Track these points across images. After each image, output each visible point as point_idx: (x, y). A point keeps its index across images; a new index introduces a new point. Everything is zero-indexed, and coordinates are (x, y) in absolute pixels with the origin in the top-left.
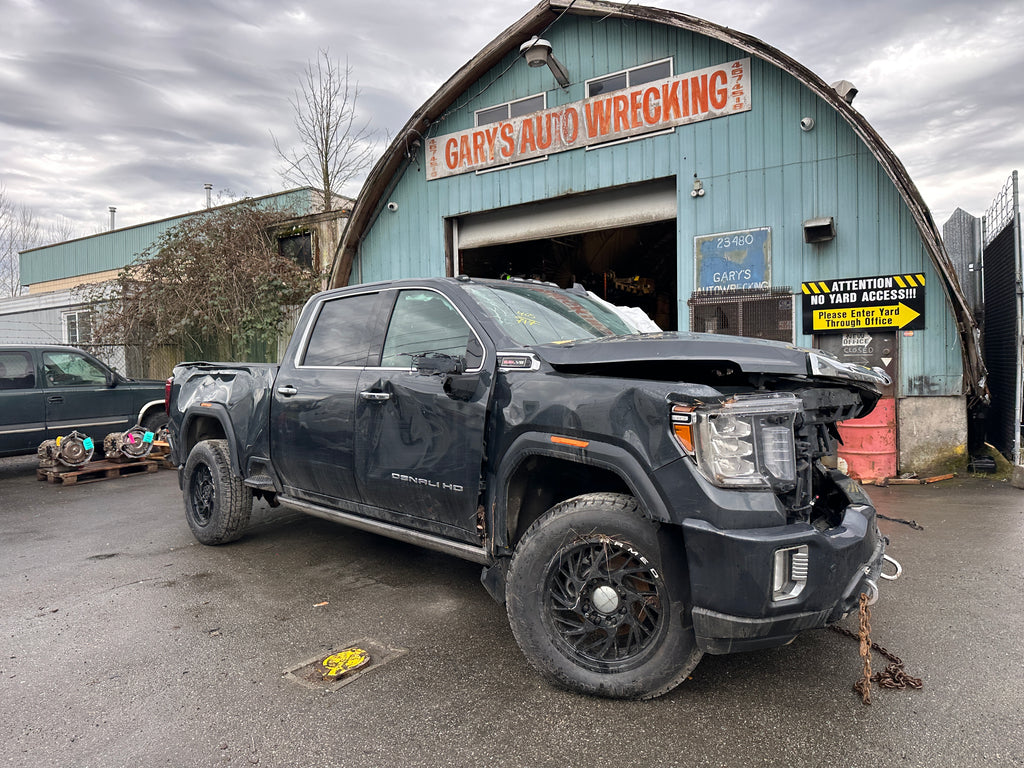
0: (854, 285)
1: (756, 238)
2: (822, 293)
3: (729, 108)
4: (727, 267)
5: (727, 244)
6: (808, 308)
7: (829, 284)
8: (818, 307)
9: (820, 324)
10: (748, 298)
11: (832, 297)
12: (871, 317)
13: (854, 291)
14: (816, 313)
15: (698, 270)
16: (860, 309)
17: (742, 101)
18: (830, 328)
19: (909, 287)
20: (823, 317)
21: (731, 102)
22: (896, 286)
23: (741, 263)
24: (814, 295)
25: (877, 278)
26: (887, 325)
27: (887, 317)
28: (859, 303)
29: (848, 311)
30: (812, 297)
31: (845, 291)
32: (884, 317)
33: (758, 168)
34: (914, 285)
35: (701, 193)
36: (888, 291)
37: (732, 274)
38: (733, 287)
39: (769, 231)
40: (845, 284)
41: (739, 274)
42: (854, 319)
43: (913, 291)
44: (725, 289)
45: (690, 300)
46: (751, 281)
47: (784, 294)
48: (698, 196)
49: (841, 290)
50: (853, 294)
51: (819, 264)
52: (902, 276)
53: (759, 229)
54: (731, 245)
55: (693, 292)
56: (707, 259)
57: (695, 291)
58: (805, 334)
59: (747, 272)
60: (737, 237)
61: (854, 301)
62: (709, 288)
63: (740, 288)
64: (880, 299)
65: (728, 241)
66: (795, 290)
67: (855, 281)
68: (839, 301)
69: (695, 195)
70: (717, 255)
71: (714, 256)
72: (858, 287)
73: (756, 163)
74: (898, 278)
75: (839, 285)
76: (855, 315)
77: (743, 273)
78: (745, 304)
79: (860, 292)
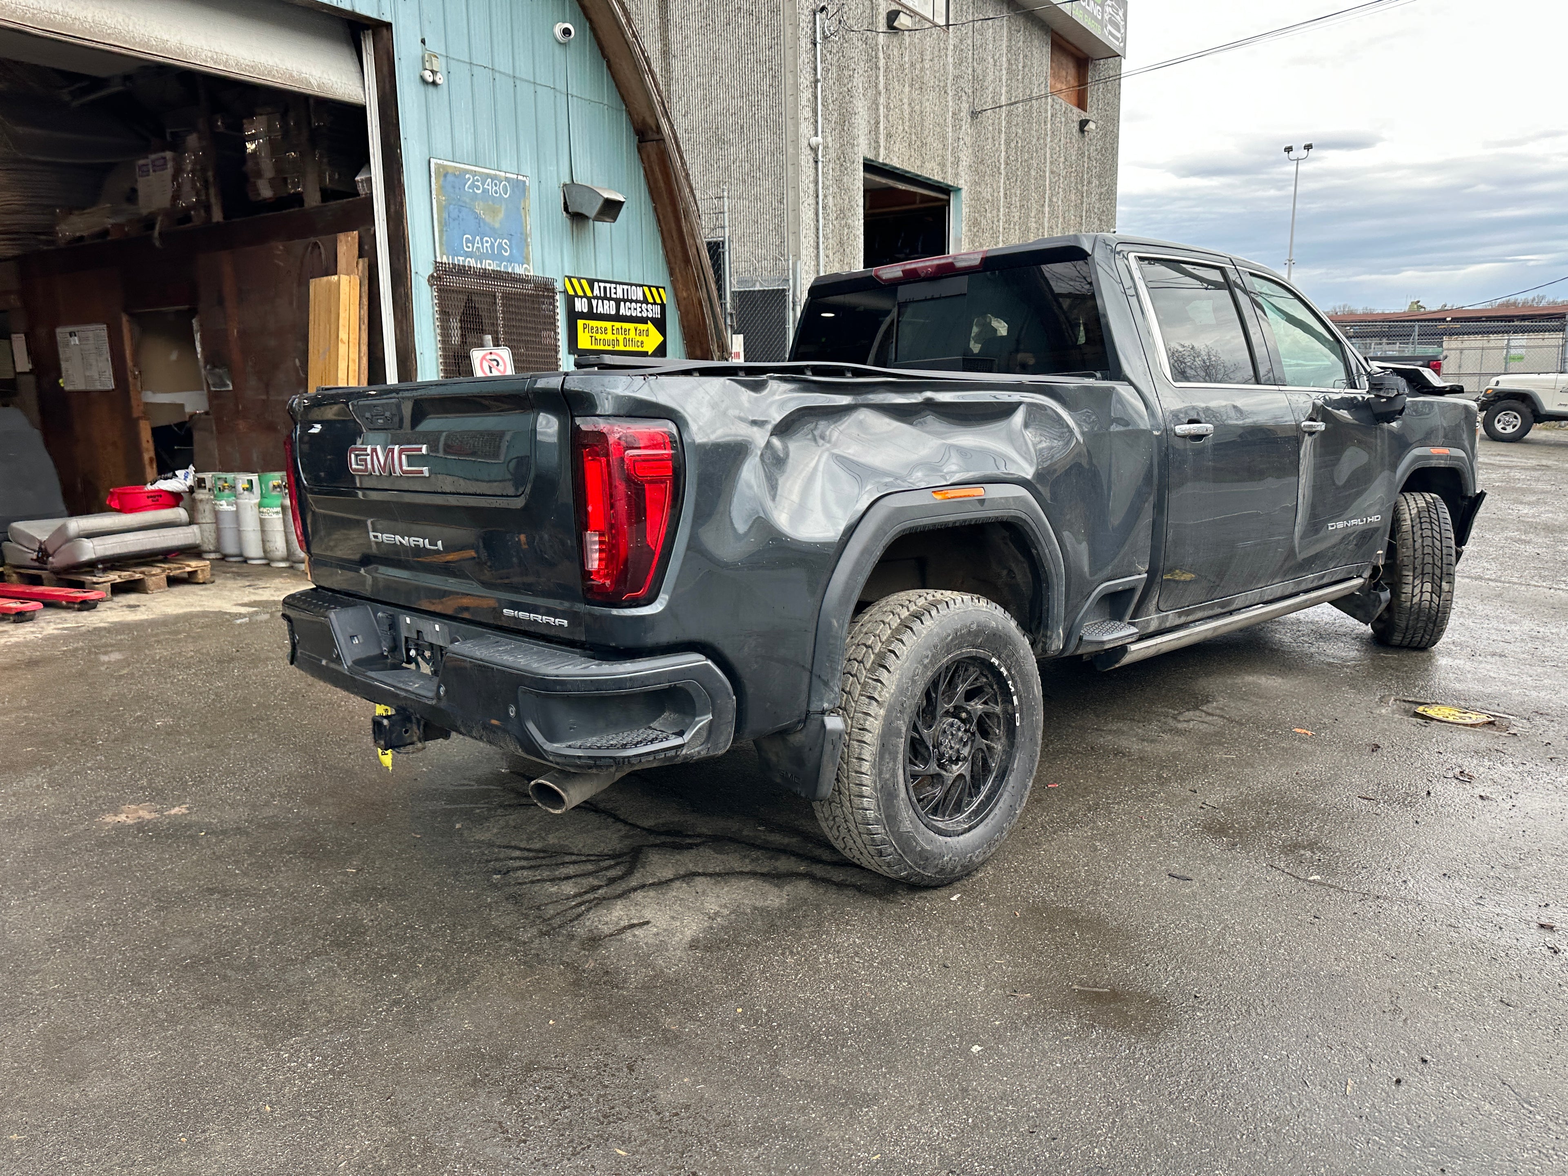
0: (613, 291)
1: (513, 191)
2: (585, 296)
4: (481, 229)
5: (478, 188)
6: (573, 317)
7: (591, 283)
8: (582, 316)
9: (584, 342)
10: (509, 287)
11: (594, 302)
12: (627, 337)
13: (613, 299)
14: (580, 323)
15: (439, 222)
16: (618, 325)
18: (593, 347)
19: (655, 303)
20: (586, 330)
22: (645, 301)
23: (497, 225)
24: (578, 297)
25: (631, 285)
26: (640, 348)
27: (641, 338)
28: (617, 318)
29: (608, 324)
30: (576, 299)
31: (605, 298)
32: (638, 338)
33: (507, 72)
34: (658, 301)
35: (440, 78)
36: (639, 305)
37: (487, 242)
38: (490, 265)
39: (527, 184)
40: (605, 288)
41: (496, 245)
42: (614, 337)
43: (657, 309)
44: (479, 266)
45: (432, 276)
46: (510, 260)
47: (548, 290)
48: (434, 83)
49: (602, 295)
50: (612, 303)
51: (578, 253)
52: (649, 287)
53: (515, 176)
54: (483, 191)
55: (436, 262)
56: (451, 206)
57: (439, 260)
58: (570, 353)
59: (506, 243)
60: (489, 180)
61: (613, 312)
62: (459, 260)
63: (499, 269)
64: (634, 315)
65: (479, 184)
66: (559, 286)
67: (613, 286)
68: (600, 310)
69: (430, 80)
70: (465, 202)
71: (461, 203)
72: (615, 293)
73: (503, 64)
74: (646, 289)
75: (600, 287)
76: (615, 332)
77: (500, 244)
78: (506, 296)
79: (618, 301)
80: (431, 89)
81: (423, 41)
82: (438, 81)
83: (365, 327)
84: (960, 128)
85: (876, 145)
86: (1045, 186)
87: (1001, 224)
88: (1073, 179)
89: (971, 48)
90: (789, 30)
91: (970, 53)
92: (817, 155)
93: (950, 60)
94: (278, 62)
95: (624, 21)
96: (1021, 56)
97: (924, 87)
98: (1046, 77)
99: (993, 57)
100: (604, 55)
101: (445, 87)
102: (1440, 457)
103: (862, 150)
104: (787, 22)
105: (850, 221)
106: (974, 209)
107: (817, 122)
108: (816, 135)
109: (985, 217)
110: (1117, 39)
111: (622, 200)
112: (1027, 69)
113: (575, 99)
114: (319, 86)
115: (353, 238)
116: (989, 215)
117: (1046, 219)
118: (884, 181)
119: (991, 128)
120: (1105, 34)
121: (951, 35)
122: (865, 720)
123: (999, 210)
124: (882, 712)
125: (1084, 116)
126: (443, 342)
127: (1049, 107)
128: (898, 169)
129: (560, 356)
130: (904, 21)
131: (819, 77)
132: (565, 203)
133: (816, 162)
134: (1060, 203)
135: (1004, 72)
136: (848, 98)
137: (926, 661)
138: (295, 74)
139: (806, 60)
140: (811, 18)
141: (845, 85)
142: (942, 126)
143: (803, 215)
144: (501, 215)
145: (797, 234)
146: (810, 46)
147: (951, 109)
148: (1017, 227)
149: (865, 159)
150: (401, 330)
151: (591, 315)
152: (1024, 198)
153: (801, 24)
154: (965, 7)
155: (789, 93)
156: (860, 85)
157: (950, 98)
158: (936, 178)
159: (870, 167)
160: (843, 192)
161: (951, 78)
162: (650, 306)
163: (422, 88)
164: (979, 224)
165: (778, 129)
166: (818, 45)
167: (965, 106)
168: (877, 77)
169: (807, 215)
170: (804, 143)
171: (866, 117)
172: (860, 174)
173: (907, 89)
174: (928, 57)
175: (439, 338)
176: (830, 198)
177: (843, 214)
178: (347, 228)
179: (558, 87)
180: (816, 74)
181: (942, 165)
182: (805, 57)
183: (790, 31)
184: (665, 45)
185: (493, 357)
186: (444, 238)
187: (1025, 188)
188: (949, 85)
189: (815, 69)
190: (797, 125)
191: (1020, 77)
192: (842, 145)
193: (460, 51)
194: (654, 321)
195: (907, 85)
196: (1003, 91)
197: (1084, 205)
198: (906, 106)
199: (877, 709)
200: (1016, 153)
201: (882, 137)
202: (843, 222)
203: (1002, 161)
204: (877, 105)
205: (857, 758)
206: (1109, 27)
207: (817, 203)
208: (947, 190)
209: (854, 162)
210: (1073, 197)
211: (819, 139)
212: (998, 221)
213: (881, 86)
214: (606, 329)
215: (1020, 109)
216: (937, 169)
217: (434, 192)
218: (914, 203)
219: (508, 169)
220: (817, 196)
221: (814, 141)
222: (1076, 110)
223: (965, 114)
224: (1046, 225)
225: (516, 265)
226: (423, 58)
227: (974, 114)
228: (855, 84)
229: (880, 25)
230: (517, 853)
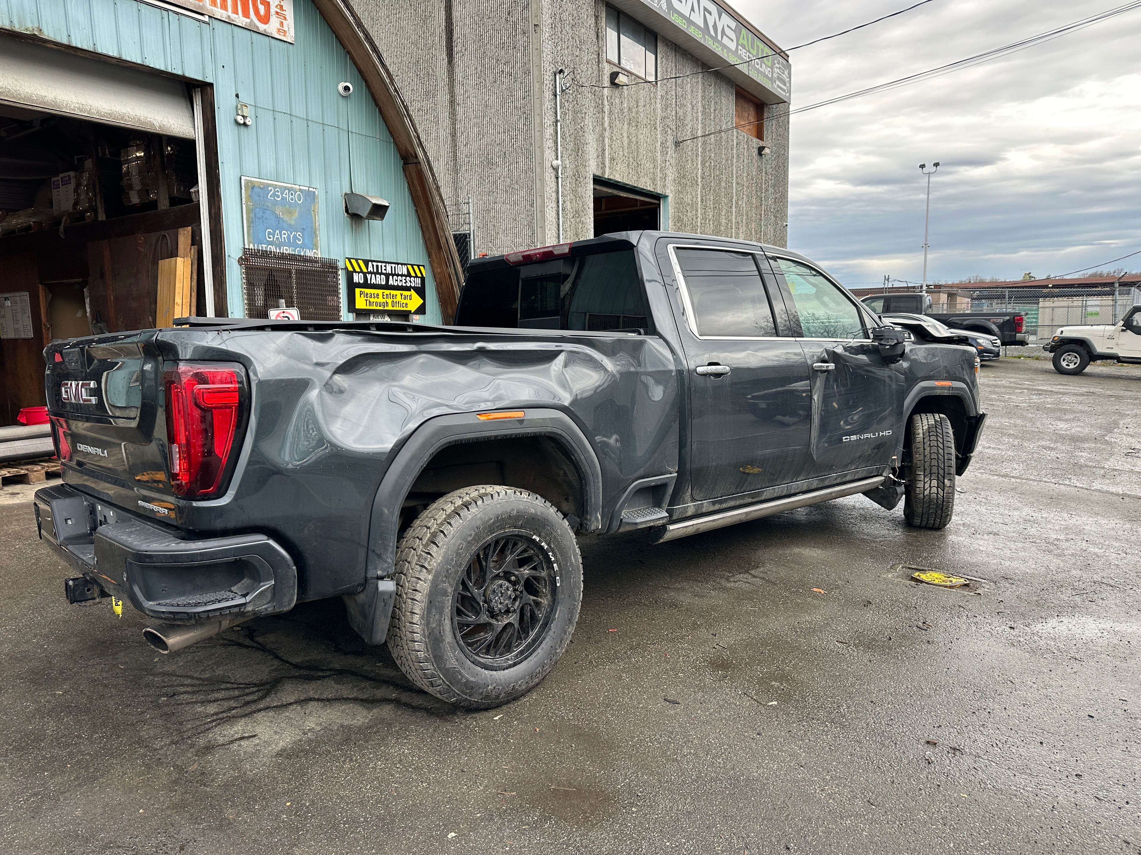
0: (384, 268)
1: (306, 199)
2: (362, 272)
3: (272, 27)
4: (279, 224)
5: (278, 197)
6: (352, 286)
7: (366, 262)
8: (359, 285)
9: (361, 303)
10: (302, 266)
11: (369, 276)
12: (395, 300)
13: (383, 274)
14: (358, 291)
15: (248, 220)
16: (387, 292)
17: (285, 28)
18: (368, 307)
19: (417, 276)
20: (362, 296)
21: (274, 21)
22: (409, 275)
23: (293, 223)
24: (356, 272)
25: (398, 264)
26: (405, 309)
27: (405, 301)
28: (387, 287)
29: (380, 292)
30: (354, 274)
31: (377, 273)
32: (403, 301)
33: (302, 116)
34: (419, 275)
35: (249, 122)
36: (404, 278)
37: (285, 234)
38: (286, 250)
39: (317, 193)
40: (377, 266)
41: (292, 236)
42: (384, 300)
43: (419, 281)
44: (278, 251)
45: (241, 258)
46: (303, 246)
47: (332, 267)
48: (245, 124)
49: (375, 271)
50: (383, 276)
51: (356, 242)
52: (412, 265)
53: (307, 188)
54: (282, 199)
55: (244, 248)
56: (257, 210)
57: (247, 247)
58: (349, 312)
59: (299, 235)
60: (287, 191)
61: (384, 283)
62: (262, 247)
63: (293, 253)
64: (400, 284)
65: (279, 194)
66: (341, 265)
67: (384, 264)
68: (373, 281)
69: (242, 122)
70: (268, 206)
71: (265, 207)
72: (385, 270)
73: (299, 111)
74: (410, 267)
75: (373, 265)
76: (385, 297)
77: (295, 236)
78: (298, 272)
79: (387, 276)
80: (242, 128)
81: (237, 96)
82: (248, 123)
83: (194, 294)
84: (667, 153)
85: (602, 166)
86: (732, 193)
87: (699, 220)
88: (754, 188)
89: (674, 97)
90: (537, 85)
91: (674, 101)
92: (558, 173)
93: (659, 106)
94: (130, 110)
95: (388, 81)
96: (713, 103)
97: (639, 124)
98: (732, 117)
99: (691, 104)
100: (377, 105)
101: (254, 127)
102: (943, 388)
103: (592, 169)
104: (535, 81)
105: (583, 219)
106: (678, 210)
107: (557, 150)
108: (557, 159)
109: (687, 216)
110: (784, 91)
111: (387, 204)
112: (717, 112)
113: (354, 134)
114: (160, 127)
115: (188, 232)
116: (689, 214)
117: (734, 217)
118: (610, 191)
119: (690, 153)
120: (775, 88)
121: (659, 88)
122: (417, 583)
123: (697, 211)
124: (430, 577)
125: (761, 144)
126: (249, 304)
127: (735, 138)
128: (620, 182)
129: (341, 314)
130: (622, 79)
131: (559, 118)
132: (346, 207)
133: (557, 178)
134: (744, 205)
135: (700, 114)
136: (581, 133)
137: (470, 539)
138: (142, 118)
139: (549, 107)
140: (552, 77)
141: (578, 124)
142: (653, 151)
143: (547, 215)
144: (296, 215)
145: (543, 228)
146: (552, 97)
147: (659, 140)
148: (711, 223)
149: (594, 175)
150: (218, 296)
151: (366, 285)
152: (717, 202)
153: (545, 82)
154: (669, 70)
155: (537, 129)
156: (590, 124)
157: (658, 132)
158: (648, 189)
159: (598, 181)
160: (578, 199)
161: (659, 118)
162: (412, 278)
163: (236, 128)
164: (682, 221)
165: (529, 155)
166: (558, 97)
167: (670, 139)
168: (603, 118)
169: (550, 215)
170: (548, 165)
171: (595, 146)
172: (591, 186)
173: (626, 126)
174: (641, 103)
175: (246, 302)
176: (568, 203)
177: (578, 214)
178: (184, 225)
179: (341, 127)
180: (556, 116)
181: (654, 180)
182: (548, 104)
183: (537, 87)
184: (452, 96)
185: (285, 315)
186: (251, 232)
187: (717, 195)
188: (658, 123)
189: (556, 113)
190: (542, 152)
191: (712, 117)
192: (577, 166)
193: (265, 101)
194: (416, 289)
195: (626, 124)
196: (699, 127)
197: (763, 206)
198: (625, 138)
199: (426, 575)
200: (710, 170)
201: (607, 160)
202: (578, 220)
203: (699, 176)
204: (603, 138)
205: (410, 612)
206: (777, 82)
207: (558, 206)
208: (658, 197)
209: (586, 178)
210: (754, 201)
211: (559, 162)
212: (697, 218)
213: (606, 124)
214: (378, 295)
215: (712, 140)
216: (649, 182)
217: (244, 200)
218: (637, 206)
219: (302, 183)
220: (558, 202)
221: (555, 163)
222: (755, 140)
223: (670, 143)
224: (734, 221)
225: (308, 250)
226: (237, 107)
227: (677, 144)
228: (586, 123)
229: (605, 82)
230: (189, 681)
